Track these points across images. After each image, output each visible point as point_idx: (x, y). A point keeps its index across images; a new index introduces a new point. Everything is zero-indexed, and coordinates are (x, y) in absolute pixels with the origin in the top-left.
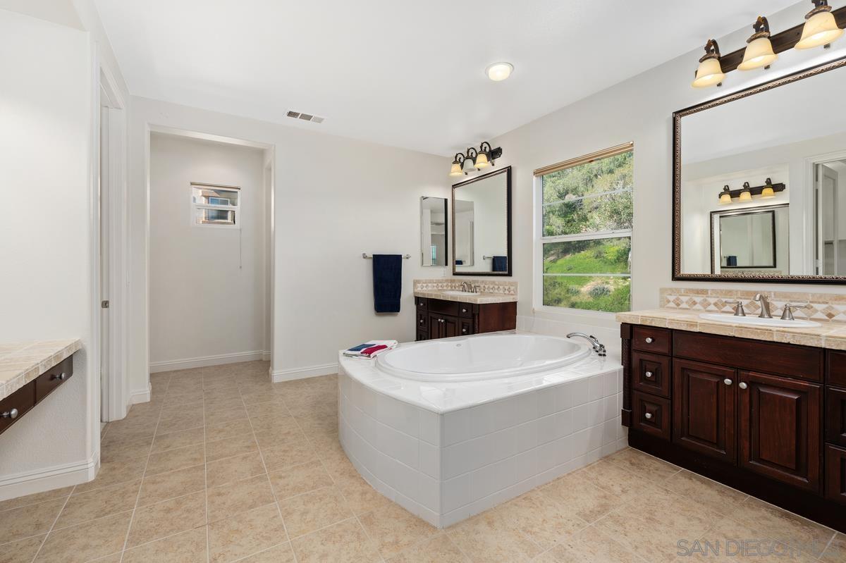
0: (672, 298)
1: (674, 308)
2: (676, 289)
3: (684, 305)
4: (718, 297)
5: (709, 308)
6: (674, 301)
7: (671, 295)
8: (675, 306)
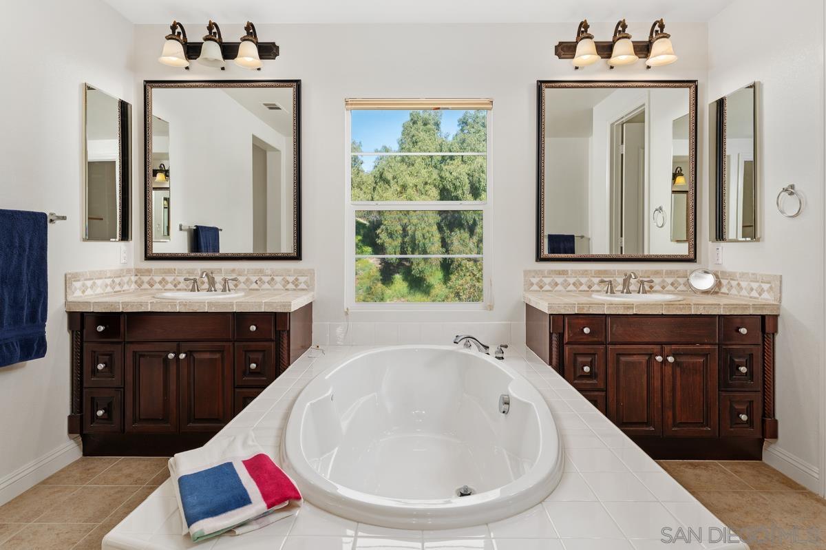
0: (535, 280)
1: (537, 291)
2: (539, 271)
3: (547, 288)
4: (576, 277)
5: (569, 288)
6: (537, 284)
7: (534, 277)
8: (539, 289)
